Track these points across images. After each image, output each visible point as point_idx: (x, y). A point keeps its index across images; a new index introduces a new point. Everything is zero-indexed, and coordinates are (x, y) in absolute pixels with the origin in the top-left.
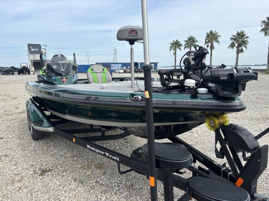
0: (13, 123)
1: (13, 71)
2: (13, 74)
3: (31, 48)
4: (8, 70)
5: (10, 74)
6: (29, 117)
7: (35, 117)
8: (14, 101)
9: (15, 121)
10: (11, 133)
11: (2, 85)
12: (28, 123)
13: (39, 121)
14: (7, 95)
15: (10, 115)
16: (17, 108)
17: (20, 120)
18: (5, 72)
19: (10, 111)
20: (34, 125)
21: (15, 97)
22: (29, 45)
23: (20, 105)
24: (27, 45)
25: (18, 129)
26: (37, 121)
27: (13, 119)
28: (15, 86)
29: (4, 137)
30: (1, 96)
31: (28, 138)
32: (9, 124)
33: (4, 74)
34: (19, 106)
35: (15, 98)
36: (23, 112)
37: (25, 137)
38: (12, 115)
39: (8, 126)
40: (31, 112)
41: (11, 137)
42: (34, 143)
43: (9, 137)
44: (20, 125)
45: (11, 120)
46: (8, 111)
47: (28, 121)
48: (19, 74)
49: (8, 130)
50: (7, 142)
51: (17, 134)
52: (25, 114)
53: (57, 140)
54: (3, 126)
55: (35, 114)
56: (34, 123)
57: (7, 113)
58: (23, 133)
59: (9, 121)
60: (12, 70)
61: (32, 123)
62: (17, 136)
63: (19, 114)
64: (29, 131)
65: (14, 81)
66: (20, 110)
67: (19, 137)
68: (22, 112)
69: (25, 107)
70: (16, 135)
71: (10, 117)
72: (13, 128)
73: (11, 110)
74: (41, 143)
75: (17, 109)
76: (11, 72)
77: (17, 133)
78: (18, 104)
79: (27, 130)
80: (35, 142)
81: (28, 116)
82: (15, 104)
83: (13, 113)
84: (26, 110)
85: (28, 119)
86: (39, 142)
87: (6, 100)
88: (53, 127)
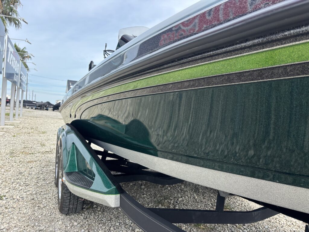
0: (30, 167)
1: (48, 107)
2: (47, 110)
3: (71, 84)
4: (42, 105)
5: (43, 109)
6: (59, 160)
7: (72, 161)
8: (41, 135)
9: (34, 164)
10: (21, 188)
11: (32, 118)
12: (54, 171)
13: (82, 172)
14: (33, 129)
15: (30, 154)
16: (43, 145)
17: (43, 164)
18: (39, 106)
19: (31, 148)
20: (68, 181)
21: (43, 131)
22: (69, 82)
23: (48, 142)
24: (67, 80)
25: (36, 181)
26: (77, 170)
27: (32, 161)
28: (46, 121)
29: (5, 196)
30: (27, 128)
31: (50, 205)
32: (23, 170)
33: (38, 109)
34: (46, 143)
35: (44, 133)
36: (50, 151)
37: (44, 200)
38: (33, 154)
39: (21, 173)
40: (66, 148)
41: (18, 197)
42: (60, 223)
43: (14, 197)
44: (41, 172)
45: (28, 162)
46: (29, 148)
47: (56, 167)
48: (53, 110)
49: (18, 180)
50: (6, 208)
51: (30, 192)
52: (52, 155)
53: (111, 219)
54: (12, 171)
55: (73, 155)
56: (68, 174)
57: (26, 150)
58: (42, 192)
59: (25, 164)
60: (47, 105)
61: (64, 175)
62: (30, 197)
63: (43, 154)
64: (53, 188)
65: (46, 116)
66: (46, 148)
67: (33, 199)
68: (48, 152)
69: (54, 145)
70: (28, 193)
71: (29, 158)
72: (28, 177)
73: (34, 147)
74: (75, 224)
75: (42, 147)
76: (46, 107)
77: (32, 189)
78: (45, 140)
79: (50, 185)
80: (62, 217)
81: (58, 158)
82: (41, 139)
83: (36, 152)
84: (54, 149)
85: (56, 163)
86: (72, 219)
87: (31, 134)
88: (119, 195)
